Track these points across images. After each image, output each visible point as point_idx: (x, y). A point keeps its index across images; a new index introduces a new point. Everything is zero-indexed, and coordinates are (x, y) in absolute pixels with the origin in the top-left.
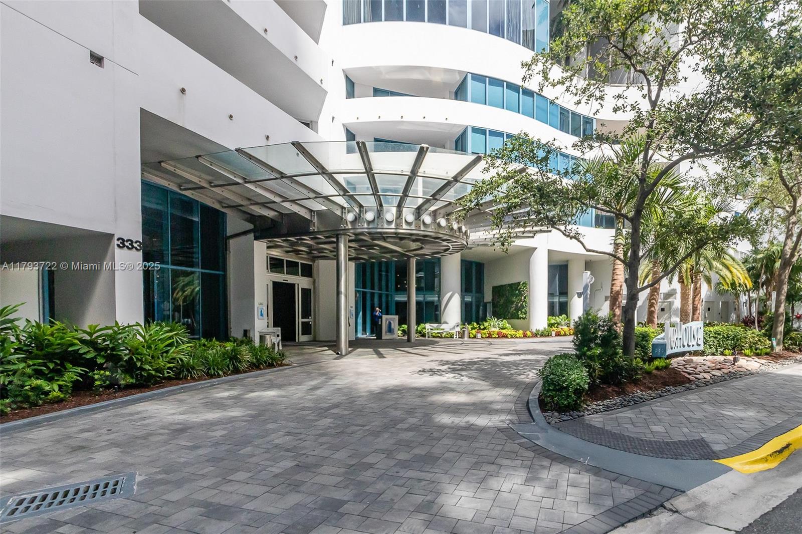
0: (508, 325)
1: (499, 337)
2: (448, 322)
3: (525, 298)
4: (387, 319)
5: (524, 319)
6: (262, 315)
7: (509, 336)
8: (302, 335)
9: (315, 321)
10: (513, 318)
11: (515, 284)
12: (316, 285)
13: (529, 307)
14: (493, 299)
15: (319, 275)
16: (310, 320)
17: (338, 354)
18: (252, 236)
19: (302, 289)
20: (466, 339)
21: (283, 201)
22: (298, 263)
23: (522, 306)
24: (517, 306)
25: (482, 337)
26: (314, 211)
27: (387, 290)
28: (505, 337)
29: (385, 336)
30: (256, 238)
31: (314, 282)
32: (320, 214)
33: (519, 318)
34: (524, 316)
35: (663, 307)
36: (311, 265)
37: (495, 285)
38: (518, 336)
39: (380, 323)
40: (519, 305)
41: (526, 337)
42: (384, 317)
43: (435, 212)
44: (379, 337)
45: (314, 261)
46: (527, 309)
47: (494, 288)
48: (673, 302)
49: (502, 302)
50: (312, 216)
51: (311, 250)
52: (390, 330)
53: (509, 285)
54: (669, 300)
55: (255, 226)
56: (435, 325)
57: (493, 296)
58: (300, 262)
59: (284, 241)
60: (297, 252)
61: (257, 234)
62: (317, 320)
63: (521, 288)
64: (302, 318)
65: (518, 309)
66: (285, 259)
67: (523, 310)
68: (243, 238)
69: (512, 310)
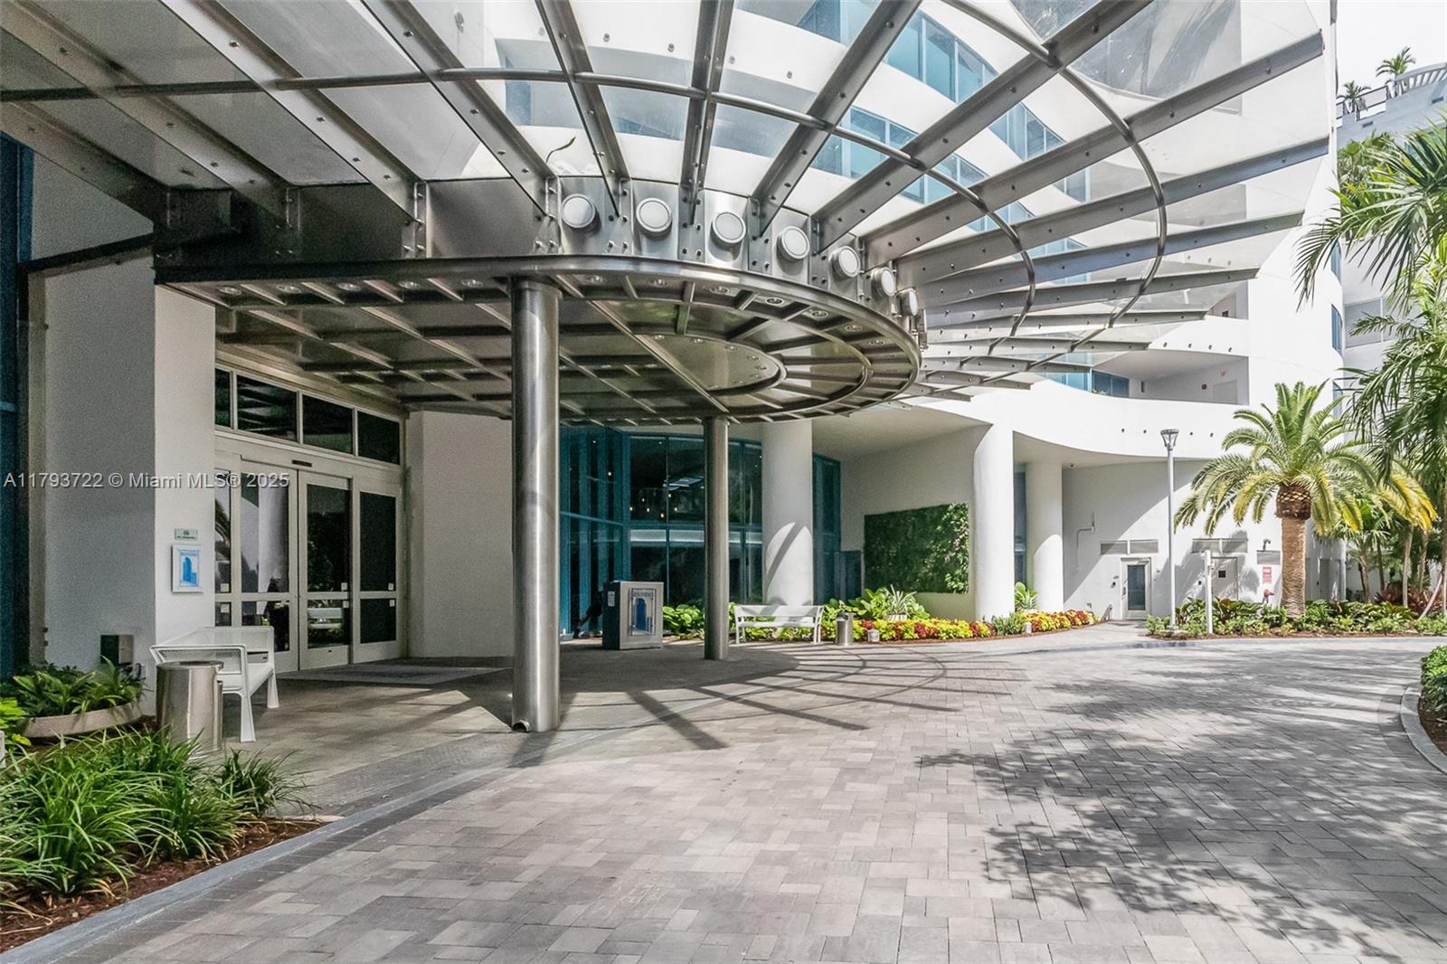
0: (917, 607)
1: (921, 638)
2: (785, 600)
3: (963, 541)
4: (631, 594)
5: (959, 592)
6: (189, 576)
7: (943, 635)
8: (364, 640)
9: (406, 598)
10: (926, 591)
11: (933, 509)
12: (413, 486)
13: (975, 564)
14: (867, 546)
15: (421, 458)
16: (392, 594)
17: (519, 727)
18: (143, 265)
19: (363, 495)
20: (846, 645)
21: (279, 85)
22: (349, 411)
23: (955, 561)
24: (940, 561)
25: (882, 639)
26: (421, 184)
27: (611, 516)
28: (933, 637)
29: (631, 639)
30: (165, 276)
31: (405, 479)
32: (447, 199)
33: (943, 589)
34: (961, 585)
35: (1222, 568)
36: (396, 425)
37: (870, 512)
38: (961, 633)
39: (611, 603)
40: (947, 558)
41: (979, 636)
42: (626, 586)
43: (865, 241)
44: (612, 642)
45: (405, 413)
46: (969, 570)
47: (869, 520)
48: (1243, 558)
49: (893, 551)
50: (411, 197)
51: (398, 364)
52: (641, 622)
53: (913, 511)
54: (1233, 555)
55: (159, 225)
56: (758, 609)
57: (867, 537)
58: (357, 408)
59: (292, 299)
60: (345, 367)
61: (169, 260)
62: (413, 593)
63: (950, 519)
64: (363, 588)
65: (940, 569)
66: (302, 392)
67: (958, 572)
68: (104, 275)
69: (925, 570)
